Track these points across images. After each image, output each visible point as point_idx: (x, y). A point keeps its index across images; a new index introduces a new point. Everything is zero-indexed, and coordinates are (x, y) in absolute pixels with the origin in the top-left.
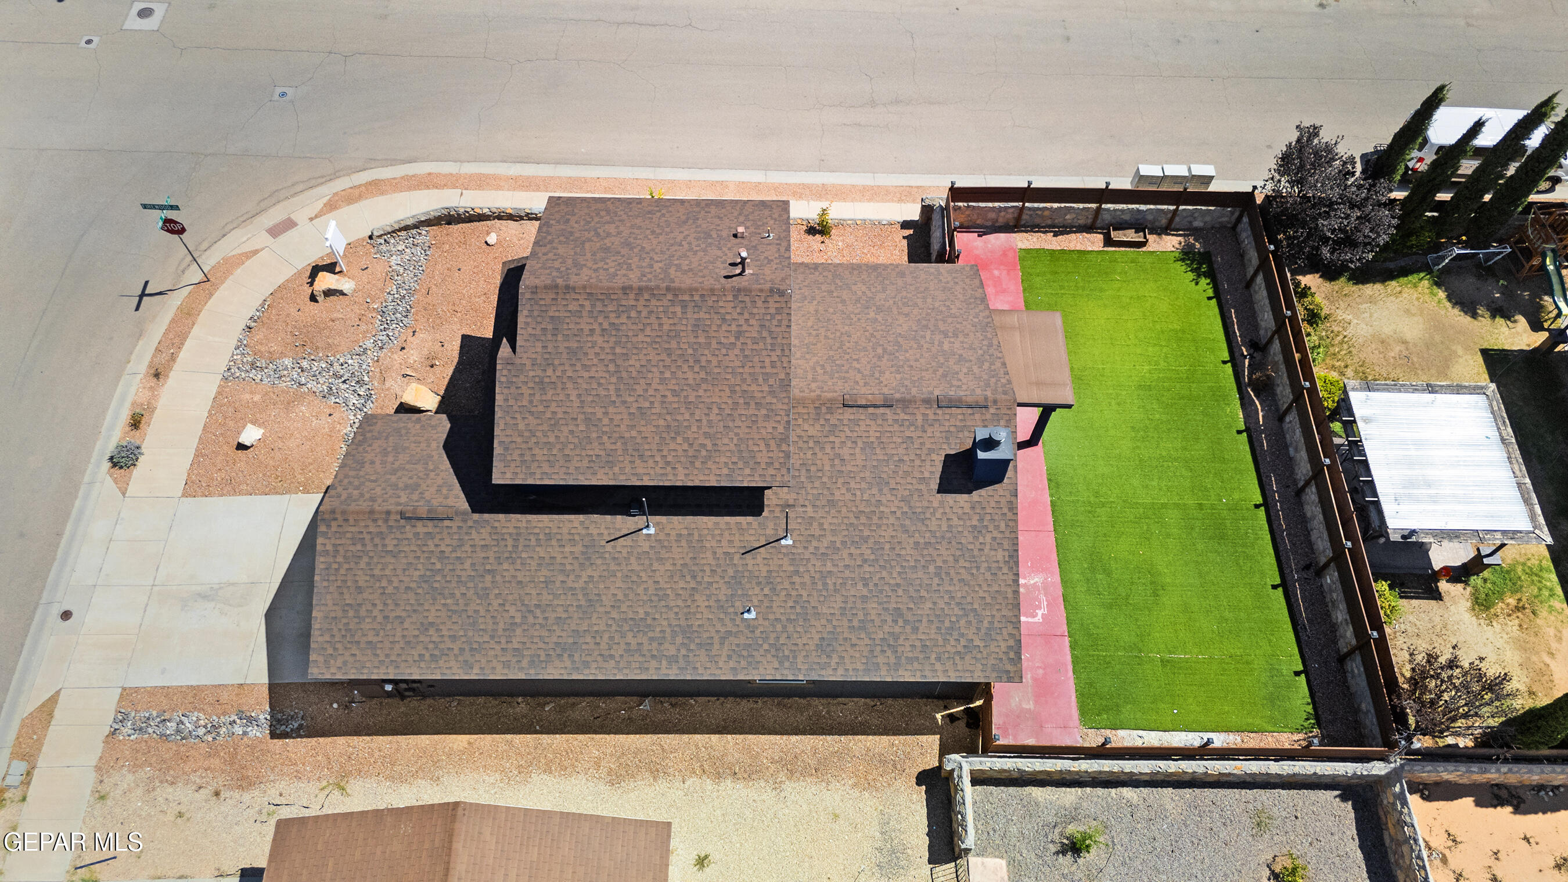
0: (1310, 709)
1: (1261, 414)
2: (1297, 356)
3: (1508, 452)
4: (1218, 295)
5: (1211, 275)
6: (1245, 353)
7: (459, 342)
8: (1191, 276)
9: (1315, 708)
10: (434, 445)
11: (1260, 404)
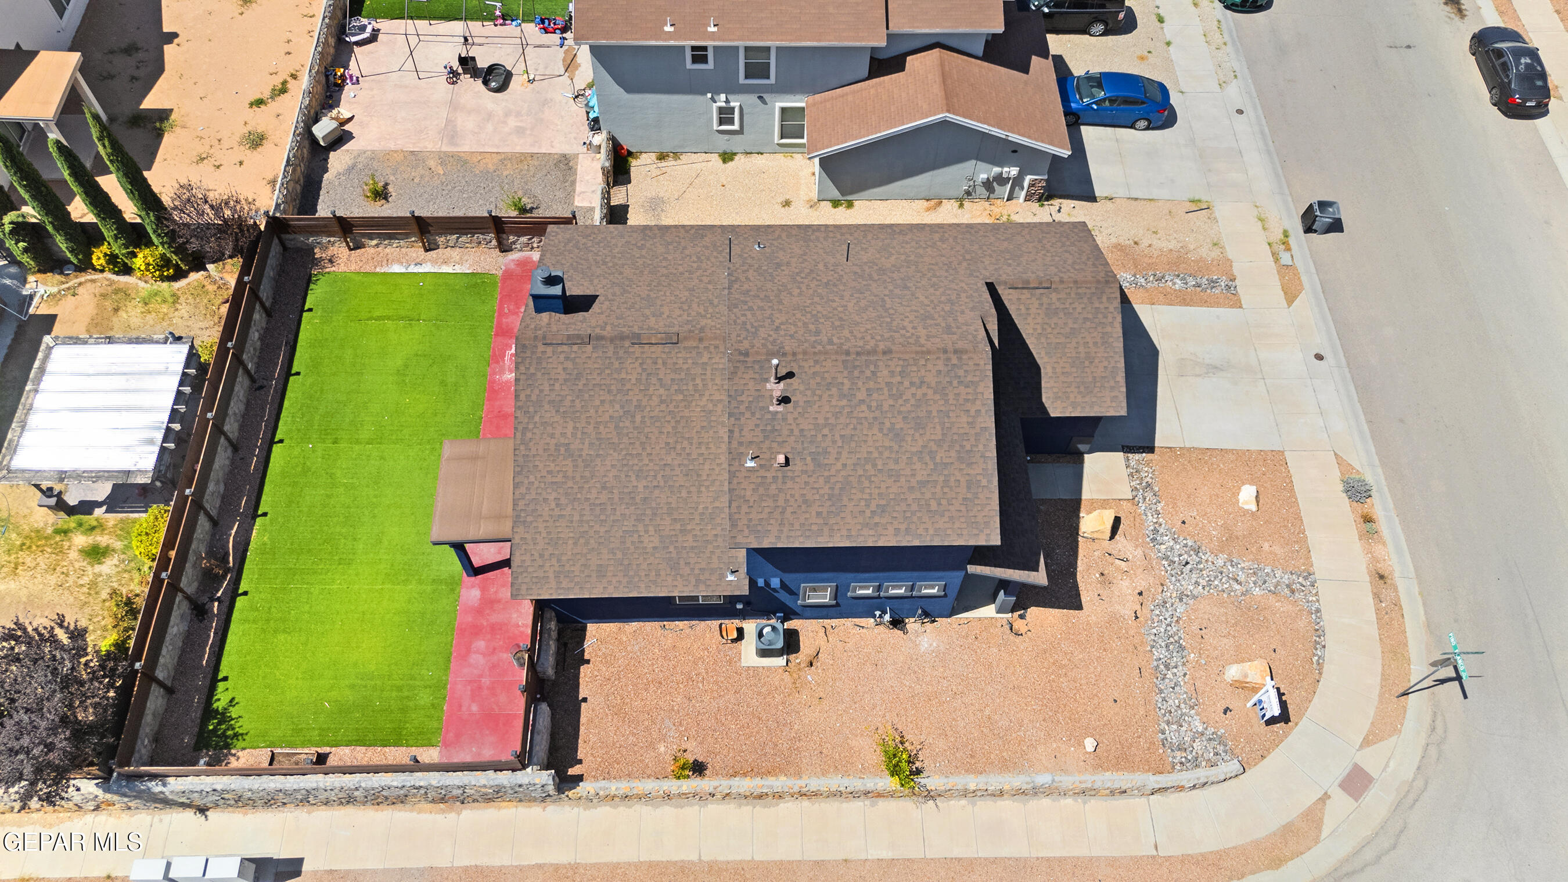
0: (312, 286)
1: (233, 532)
2: (173, 554)
3: (26, 414)
4: (214, 681)
5: (208, 712)
6: (216, 604)
7: (1083, 600)
8: (234, 712)
9: (308, 286)
10: (1049, 370)
11: (229, 542)
